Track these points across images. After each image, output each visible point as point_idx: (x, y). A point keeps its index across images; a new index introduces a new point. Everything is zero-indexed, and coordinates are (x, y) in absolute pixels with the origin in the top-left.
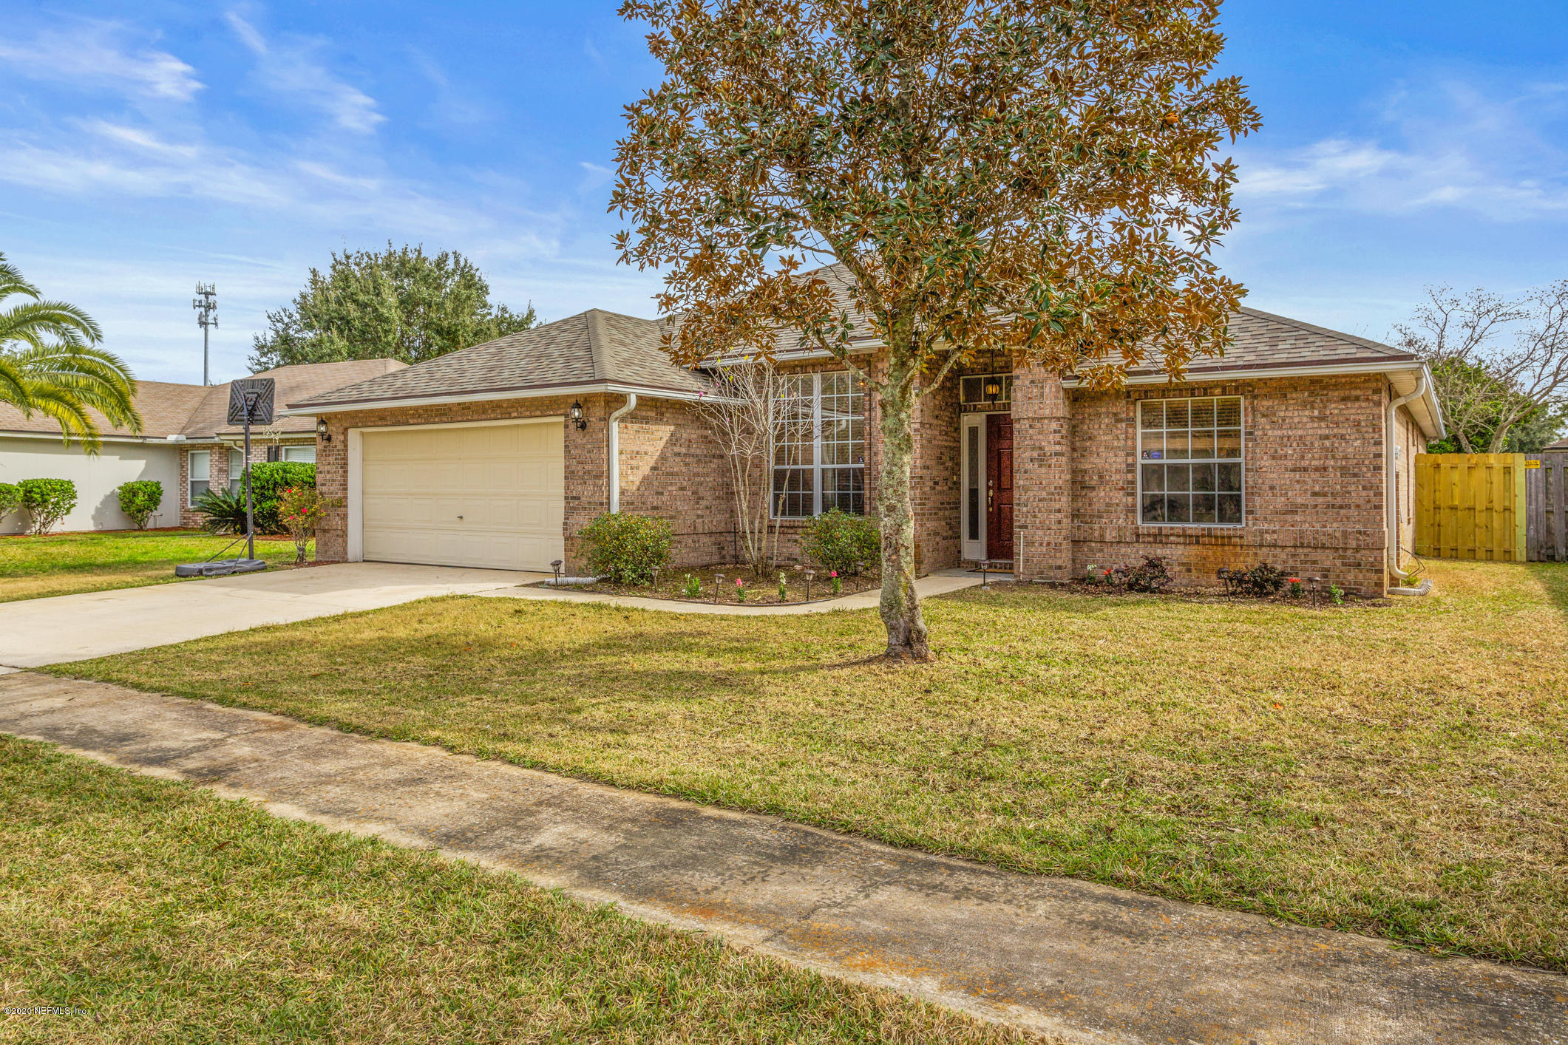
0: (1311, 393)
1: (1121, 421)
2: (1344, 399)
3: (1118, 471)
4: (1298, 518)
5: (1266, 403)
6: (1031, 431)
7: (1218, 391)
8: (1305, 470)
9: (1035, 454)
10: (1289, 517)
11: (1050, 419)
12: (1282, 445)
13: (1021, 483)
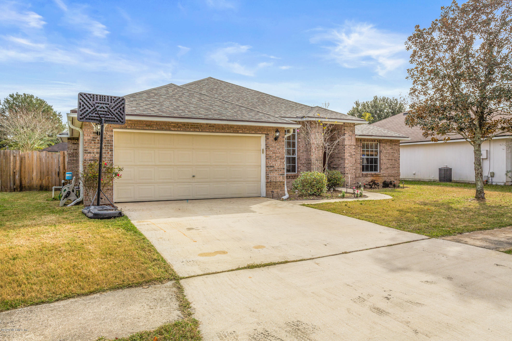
0: (390, 143)
1: (359, 147)
2: (395, 145)
3: (358, 159)
4: (388, 170)
5: (384, 145)
6: (349, 148)
7: (376, 141)
8: (389, 159)
9: (350, 154)
10: (387, 170)
11: (353, 145)
12: (386, 154)
13: (347, 162)
